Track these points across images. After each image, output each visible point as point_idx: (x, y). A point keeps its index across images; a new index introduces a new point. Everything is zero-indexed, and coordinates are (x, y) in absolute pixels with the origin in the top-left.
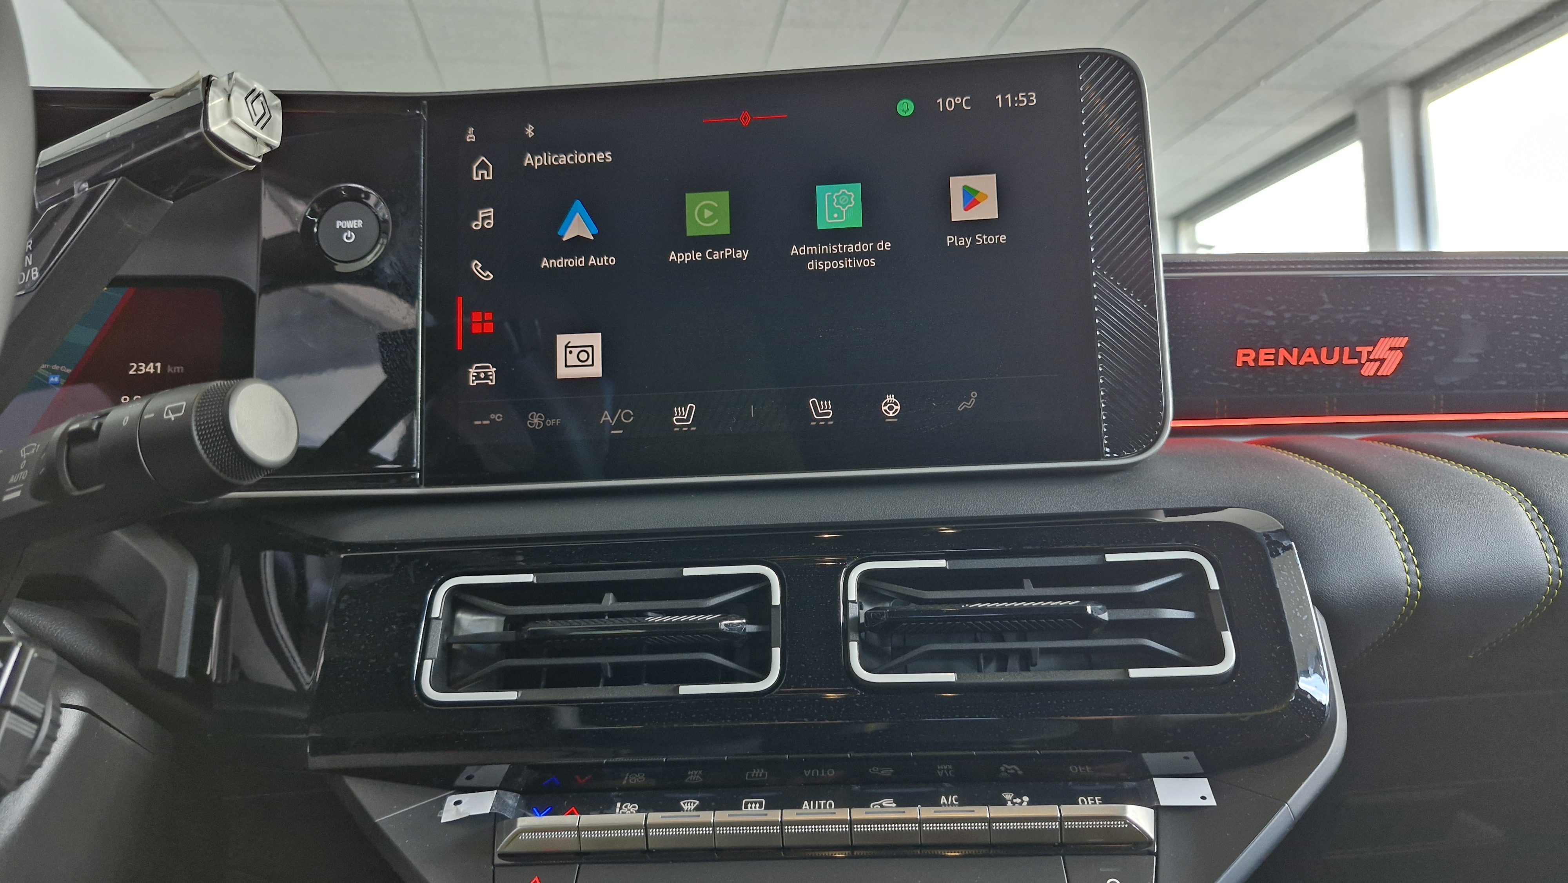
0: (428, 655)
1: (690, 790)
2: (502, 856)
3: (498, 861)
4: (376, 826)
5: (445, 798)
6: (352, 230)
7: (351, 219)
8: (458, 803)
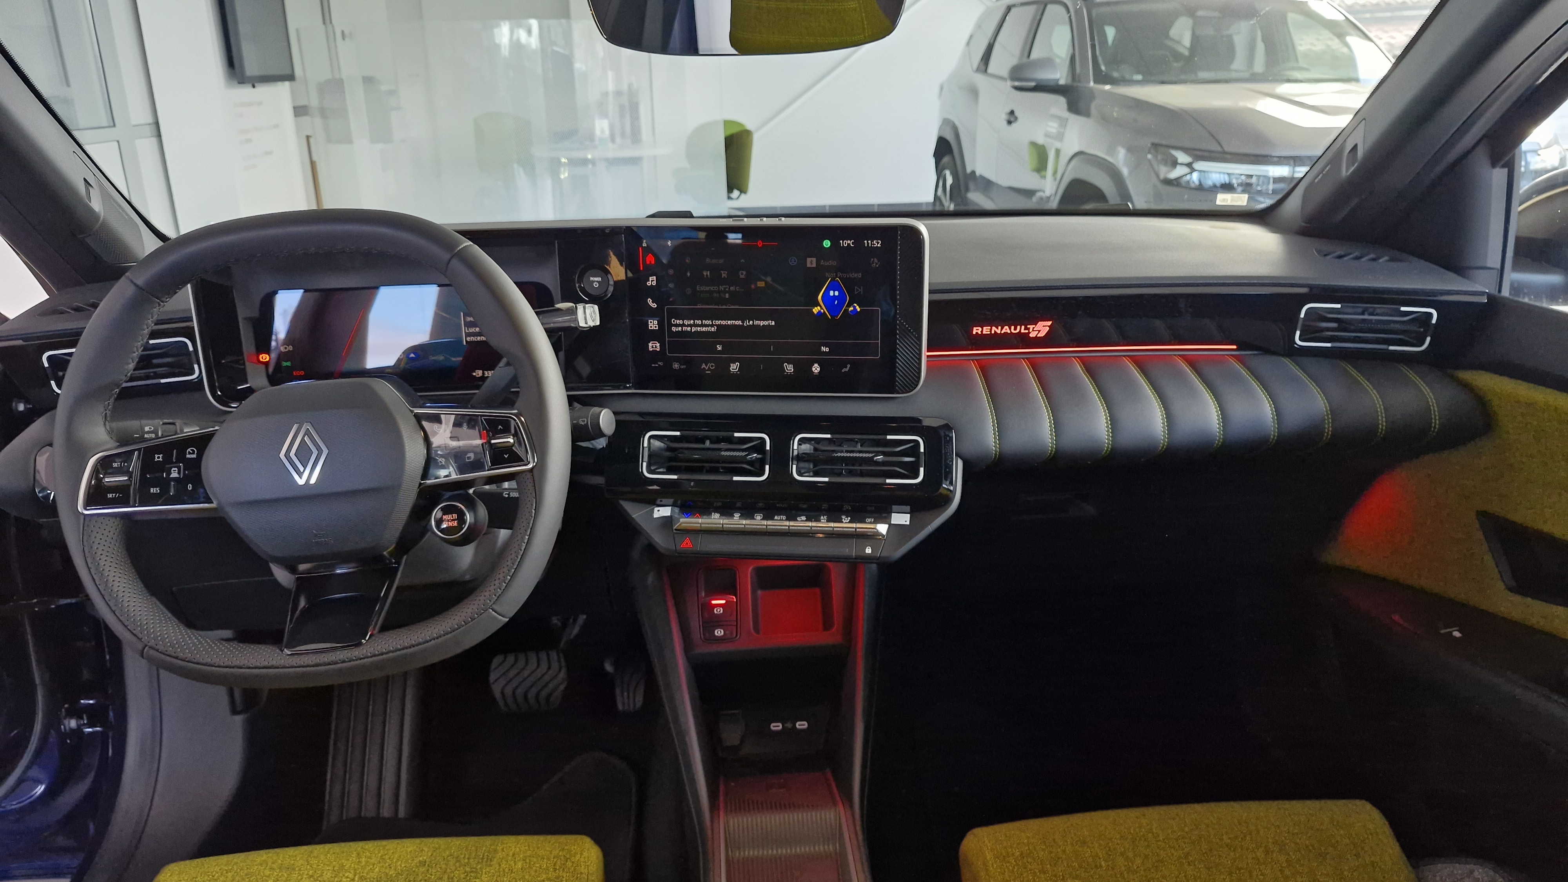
0: (644, 460)
1: (738, 510)
2: (676, 530)
3: (674, 531)
4: (633, 518)
5: (653, 509)
6: (597, 281)
7: (596, 277)
8: (658, 511)
